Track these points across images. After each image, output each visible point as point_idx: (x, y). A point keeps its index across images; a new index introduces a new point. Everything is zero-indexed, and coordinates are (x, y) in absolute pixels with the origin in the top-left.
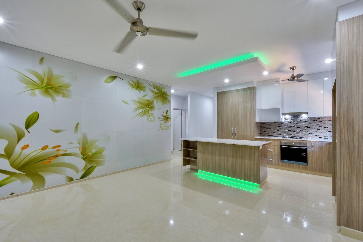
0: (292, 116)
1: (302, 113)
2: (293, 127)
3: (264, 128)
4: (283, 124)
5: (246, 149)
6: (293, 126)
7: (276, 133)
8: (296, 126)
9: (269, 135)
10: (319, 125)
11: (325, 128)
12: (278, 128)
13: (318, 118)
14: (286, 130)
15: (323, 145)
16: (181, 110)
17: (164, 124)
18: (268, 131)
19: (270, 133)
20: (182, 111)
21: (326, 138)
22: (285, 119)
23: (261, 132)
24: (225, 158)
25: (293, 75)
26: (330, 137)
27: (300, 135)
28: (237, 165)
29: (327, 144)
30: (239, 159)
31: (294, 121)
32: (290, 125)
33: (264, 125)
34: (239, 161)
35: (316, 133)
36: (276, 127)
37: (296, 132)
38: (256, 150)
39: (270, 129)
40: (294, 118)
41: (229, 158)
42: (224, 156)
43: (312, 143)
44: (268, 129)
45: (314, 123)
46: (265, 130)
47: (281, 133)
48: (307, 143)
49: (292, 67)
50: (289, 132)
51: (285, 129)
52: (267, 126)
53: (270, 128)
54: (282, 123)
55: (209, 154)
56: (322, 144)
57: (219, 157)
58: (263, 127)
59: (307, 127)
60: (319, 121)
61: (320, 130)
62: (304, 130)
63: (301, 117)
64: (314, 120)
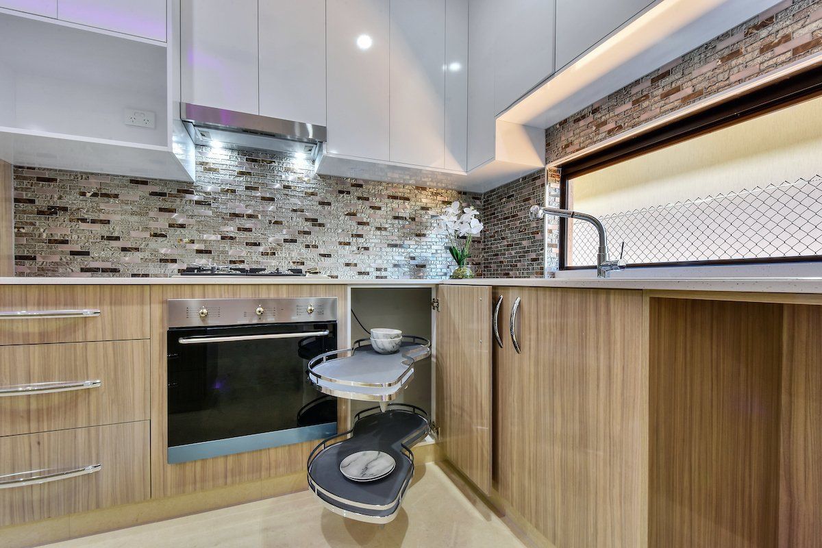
2: (250, 216)
3: (52, 211)
4: (188, 196)
6: (250, 212)
7: (147, 254)
8: (264, 213)
9: (93, 265)
10: (358, 215)
11: (378, 232)
12: (162, 222)
13: (353, 182)
14: (213, 237)
18: (81, 235)
19: (101, 255)
21: (383, 274)
22: (201, 168)
23: (18, 246)
26: (393, 270)
27: (284, 261)
31: (252, 181)
32: (230, 204)
33: (45, 196)
35: (347, 253)
36: (143, 213)
37: (261, 249)
39: (97, 228)
40: (255, 169)
44: (83, 226)
45: (340, 206)
46: (60, 227)
47: (181, 251)
50: (226, 245)
51: (204, 226)
52: (71, 200)
53: (102, 217)
54: (185, 188)
58: (41, 203)
59: (314, 221)
60: (359, 198)
61: (360, 240)
62: (301, 239)
63: (287, 170)
64: (341, 192)
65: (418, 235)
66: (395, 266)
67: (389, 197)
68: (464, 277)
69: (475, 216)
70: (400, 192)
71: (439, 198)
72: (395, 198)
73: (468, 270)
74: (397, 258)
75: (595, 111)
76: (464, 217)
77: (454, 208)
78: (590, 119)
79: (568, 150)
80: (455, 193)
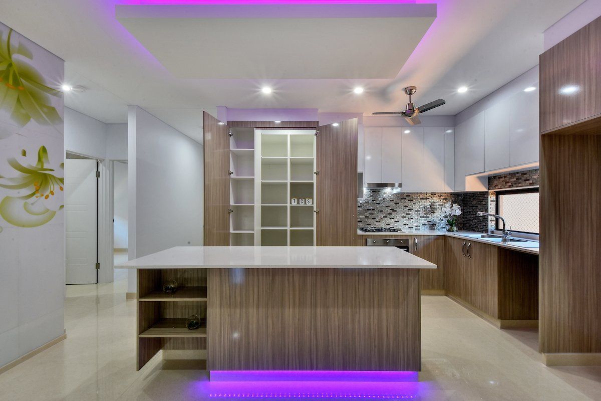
0: (372, 190)
1: (385, 185)
2: (372, 210)
5: (385, 278)
6: (372, 208)
8: (377, 208)
10: (409, 207)
11: (416, 212)
13: (407, 194)
15: (430, 241)
16: (94, 162)
17: (23, 202)
20: (101, 165)
24: (318, 310)
25: (411, 104)
28: (357, 326)
29: (435, 239)
30: (362, 310)
31: (373, 198)
34: (362, 315)
35: (405, 221)
38: (410, 278)
40: (374, 194)
41: (332, 309)
42: (316, 306)
43: (415, 240)
45: (402, 204)
48: (407, 240)
49: (409, 89)
55: (258, 307)
56: (429, 239)
57: (297, 310)
59: (393, 210)
60: (409, 200)
61: (409, 215)
62: (388, 216)
63: (384, 193)
64: (402, 199)
65: (432, 213)
66: (423, 225)
67: (420, 199)
68: (453, 231)
69: (458, 208)
70: (425, 196)
71: (442, 197)
72: (422, 199)
73: (455, 228)
74: (425, 222)
75: (505, 177)
76: (453, 208)
77: (449, 204)
78: (503, 179)
79: (497, 187)
80: (449, 195)
